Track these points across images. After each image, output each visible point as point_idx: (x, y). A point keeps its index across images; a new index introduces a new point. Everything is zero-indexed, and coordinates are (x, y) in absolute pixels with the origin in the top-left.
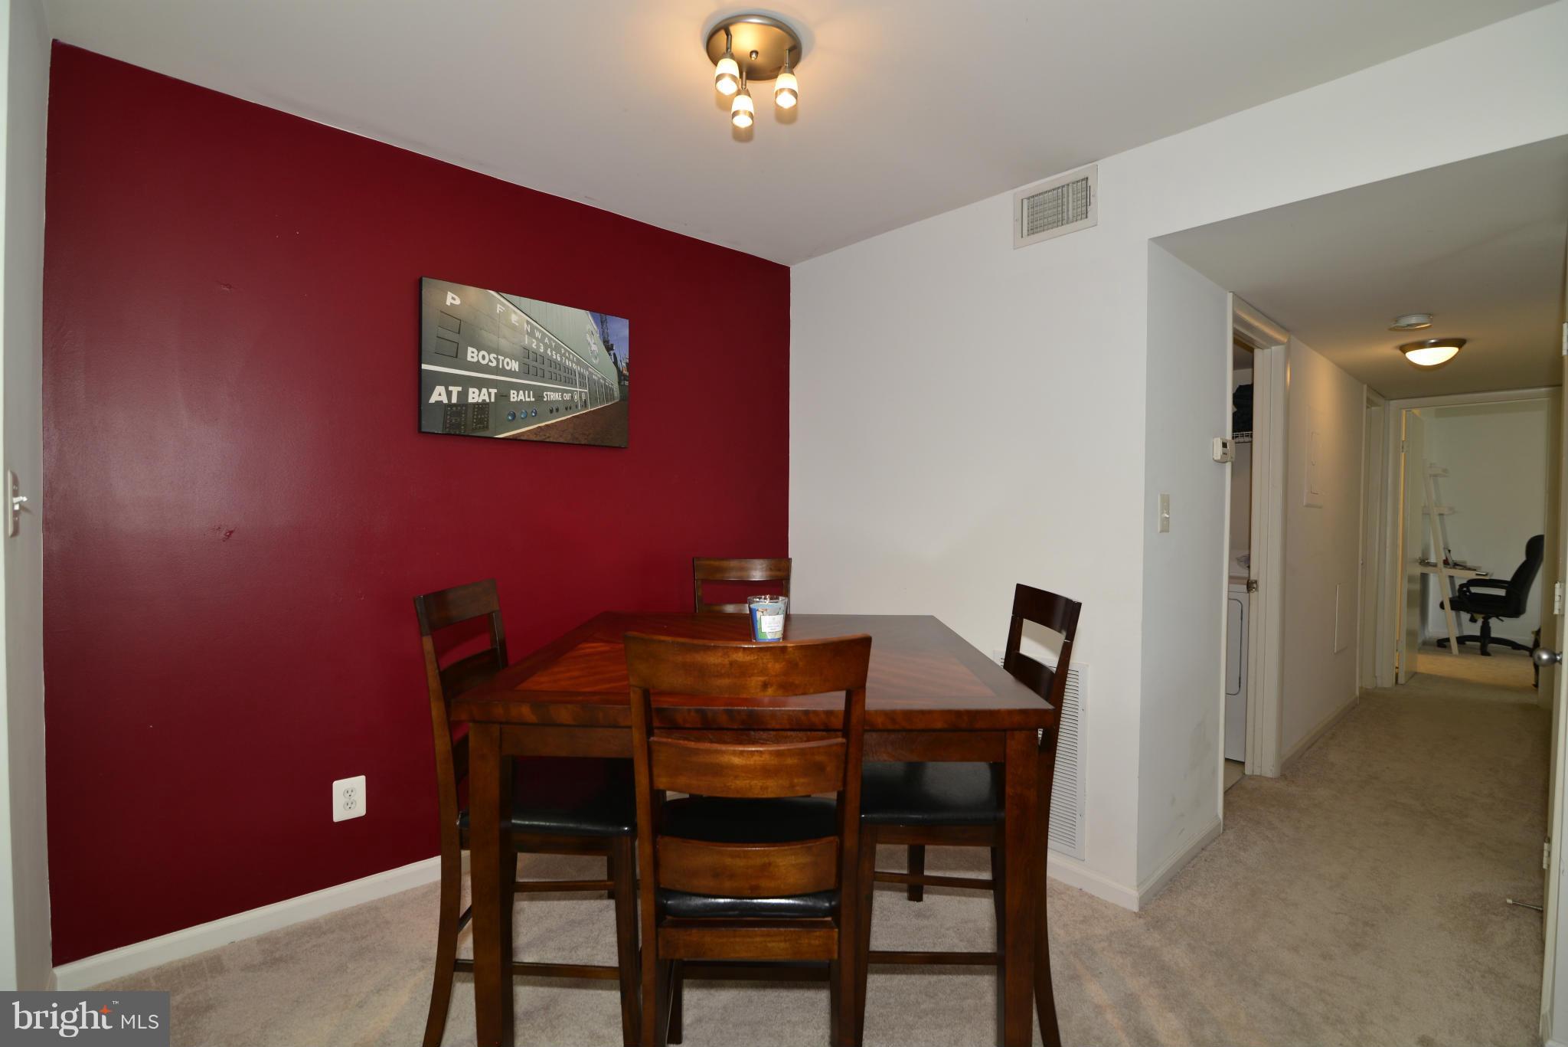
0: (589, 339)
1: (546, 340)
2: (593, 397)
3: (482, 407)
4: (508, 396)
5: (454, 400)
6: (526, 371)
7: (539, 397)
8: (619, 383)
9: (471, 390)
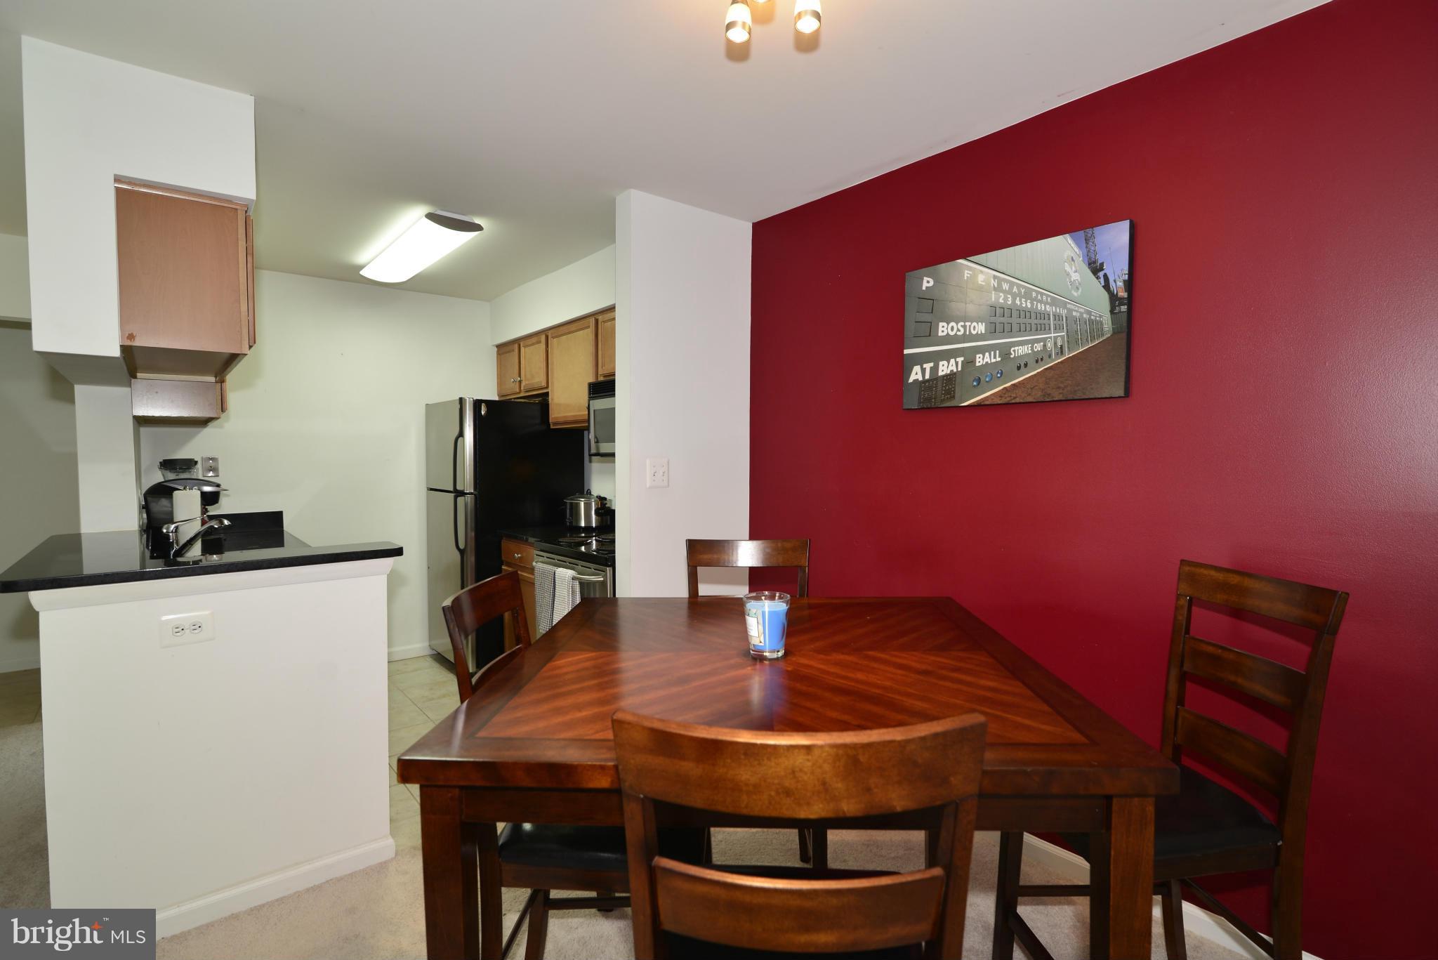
0: (1067, 268)
1: (1015, 289)
2: (1072, 340)
3: (951, 377)
4: (973, 362)
5: (927, 377)
6: (993, 331)
7: (1006, 355)
8: (1112, 312)
9: (941, 363)
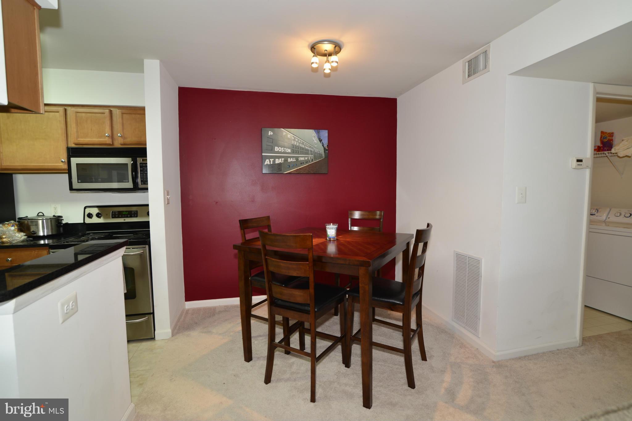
0: (313, 139)
1: (299, 141)
2: (315, 158)
3: (280, 164)
4: (287, 160)
5: (272, 163)
6: (293, 152)
7: (297, 160)
8: (324, 152)
9: (276, 160)
